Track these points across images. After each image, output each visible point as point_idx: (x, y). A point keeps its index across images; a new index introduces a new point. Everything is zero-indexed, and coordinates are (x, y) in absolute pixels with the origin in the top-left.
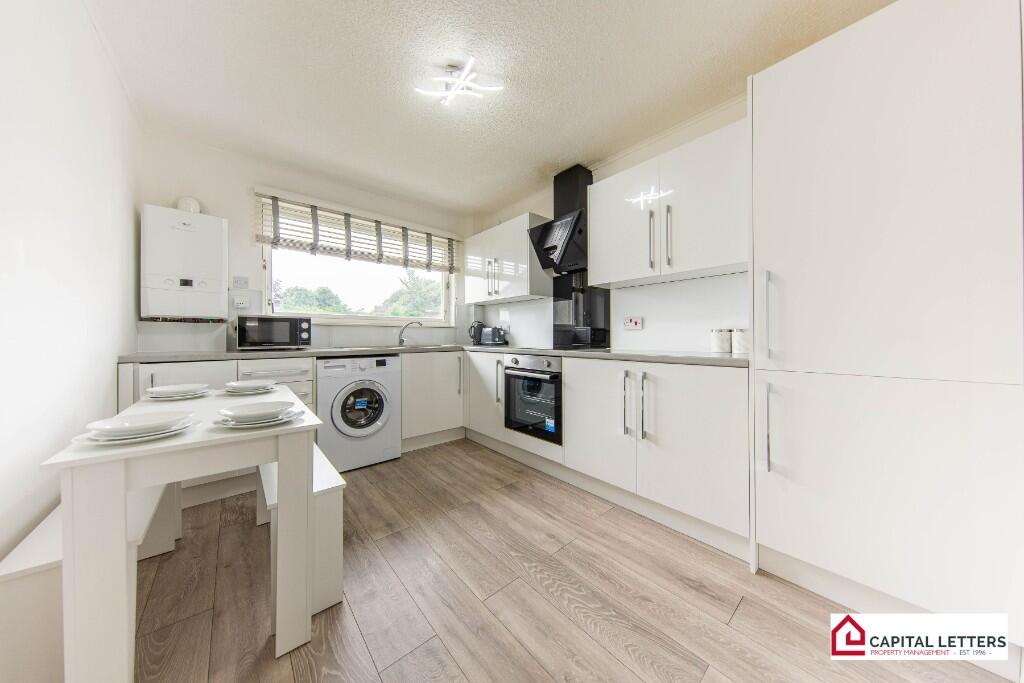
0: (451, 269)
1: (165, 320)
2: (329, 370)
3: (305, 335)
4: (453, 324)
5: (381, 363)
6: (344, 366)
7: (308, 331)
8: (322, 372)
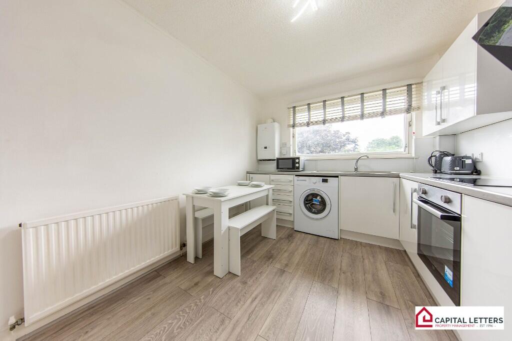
0: (409, 110)
1: (264, 160)
2: (299, 182)
3: (297, 165)
4: (413, 155)
5: (325, 181)
6: (305, 180)
7: (299, 163)
8: (296, 182)
